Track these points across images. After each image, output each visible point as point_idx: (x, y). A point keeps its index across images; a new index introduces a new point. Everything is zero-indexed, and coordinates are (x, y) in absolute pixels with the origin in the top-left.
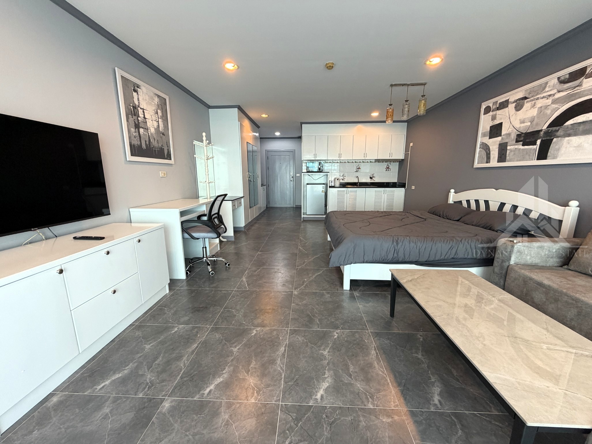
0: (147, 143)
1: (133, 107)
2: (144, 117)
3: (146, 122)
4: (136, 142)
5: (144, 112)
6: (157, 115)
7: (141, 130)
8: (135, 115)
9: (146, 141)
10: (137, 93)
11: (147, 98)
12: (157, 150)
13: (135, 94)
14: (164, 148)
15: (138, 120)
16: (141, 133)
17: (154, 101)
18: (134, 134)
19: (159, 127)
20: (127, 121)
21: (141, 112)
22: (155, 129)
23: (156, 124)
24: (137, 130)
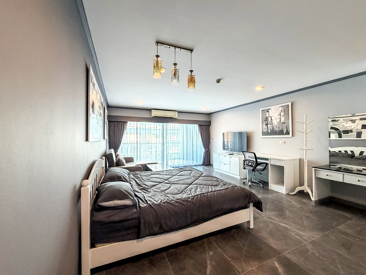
0: (272, 129)
1: (266, 118)
2: (271, 120)
3: (272, 121)
4: (265, 131)
5: (271, 118)
6: (280, 116)
7: (269, 126)
8: (266, 121)
9: (271, 129)
10: (269, 112)
11: (274, 111)
12: (278, 132)
13: (267, 113)
14: (283, 130)
15: (268, 122)
16: (268, 126)
17: (279, 110)
18: (265, 128)
19: (281, 121)
20: (262, 124)
21: (269, 119)
22: (277, 122)
23: (278, 120)
24: (267, 126)
